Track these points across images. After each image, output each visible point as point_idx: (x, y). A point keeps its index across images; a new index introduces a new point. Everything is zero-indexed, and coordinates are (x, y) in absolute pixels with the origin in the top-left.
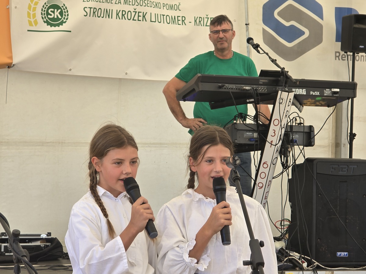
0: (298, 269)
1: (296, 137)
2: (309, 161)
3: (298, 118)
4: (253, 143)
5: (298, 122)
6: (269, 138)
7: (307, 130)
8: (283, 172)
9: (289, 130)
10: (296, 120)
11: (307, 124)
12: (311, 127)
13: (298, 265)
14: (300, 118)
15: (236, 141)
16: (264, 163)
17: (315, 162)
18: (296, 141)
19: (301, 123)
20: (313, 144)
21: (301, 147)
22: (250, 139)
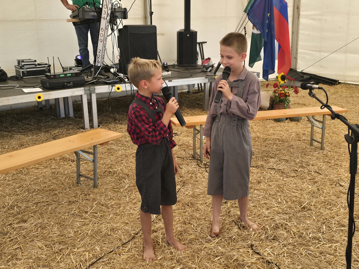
0: (123, 82)
1: (117, 14)
2: (125, 27)
3: (118, 4)
4: (95, 18)
5: (118, 6)
6: (103, 16)
7: (123, 10)
8: (112, 33)
9: (113, 10)
10: (117, 5)
11: (123, 7)
12: (125, 9)
13: (123, 80)
14: (119, 4)
15: (85, 17)
16: (101, 29)
17: (128, 27)
18: (118, 16)
19: (120, 7)
20: (127, 17)
21: (120, 19)
22: (93, 16)
